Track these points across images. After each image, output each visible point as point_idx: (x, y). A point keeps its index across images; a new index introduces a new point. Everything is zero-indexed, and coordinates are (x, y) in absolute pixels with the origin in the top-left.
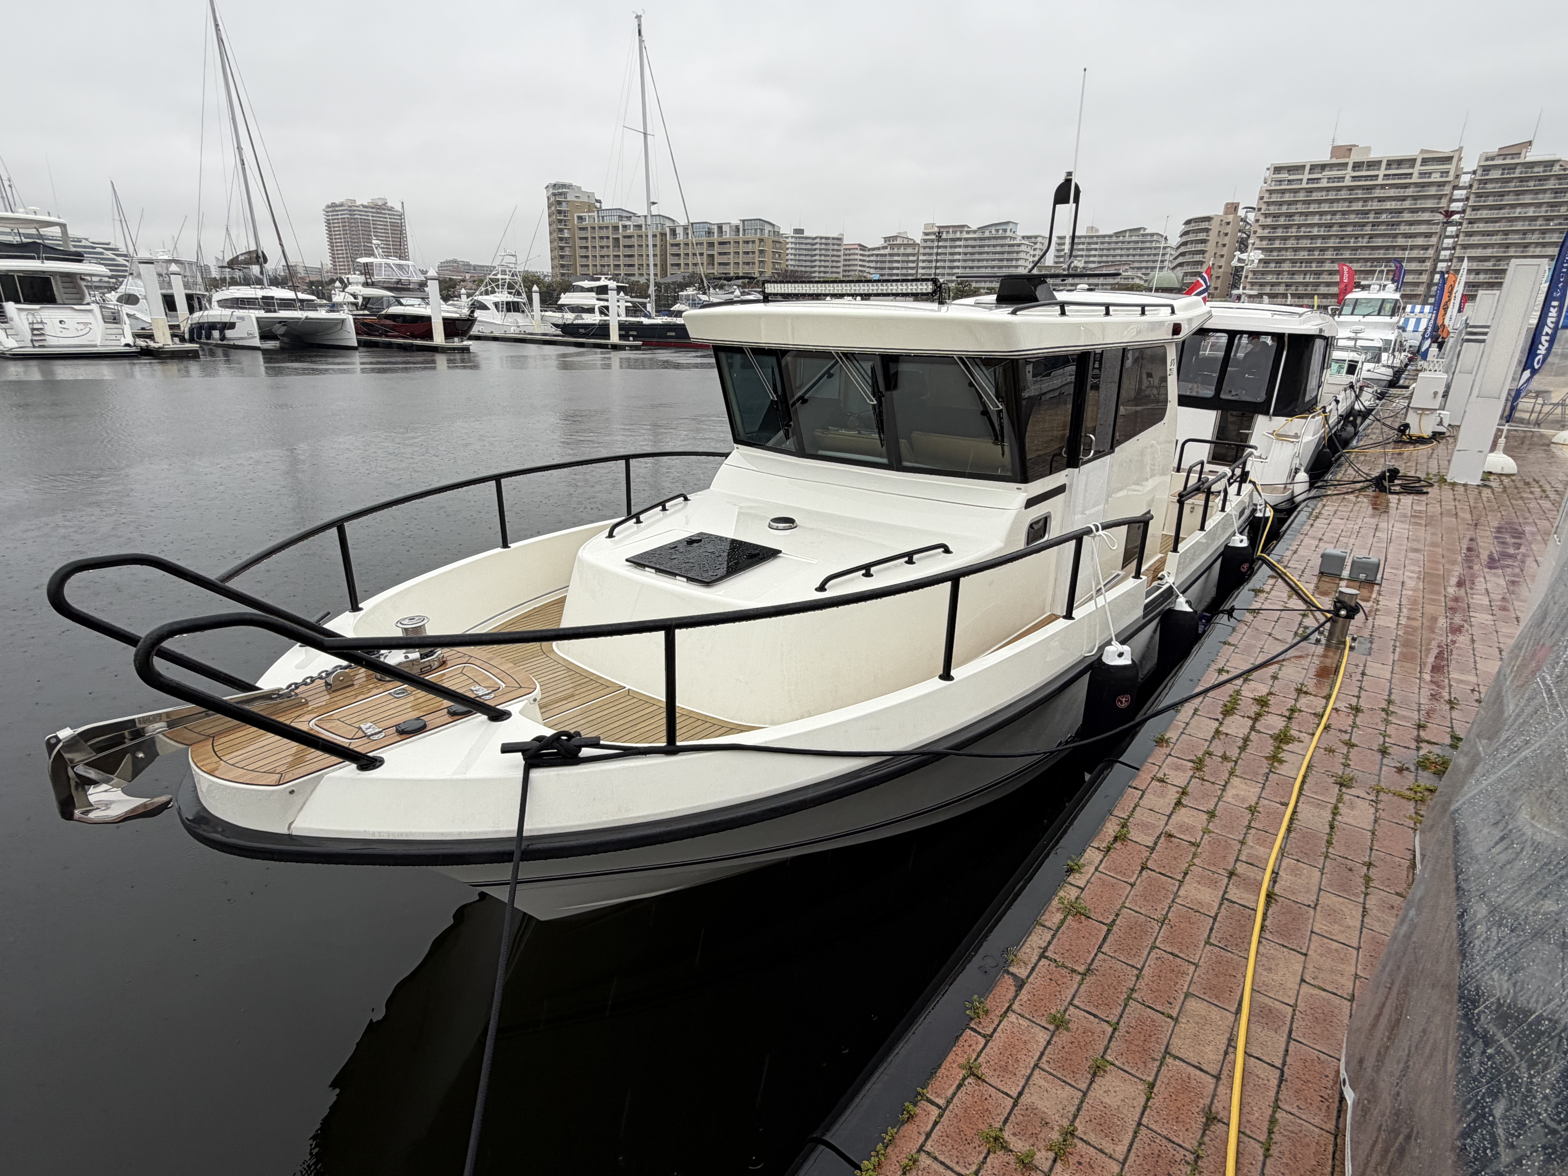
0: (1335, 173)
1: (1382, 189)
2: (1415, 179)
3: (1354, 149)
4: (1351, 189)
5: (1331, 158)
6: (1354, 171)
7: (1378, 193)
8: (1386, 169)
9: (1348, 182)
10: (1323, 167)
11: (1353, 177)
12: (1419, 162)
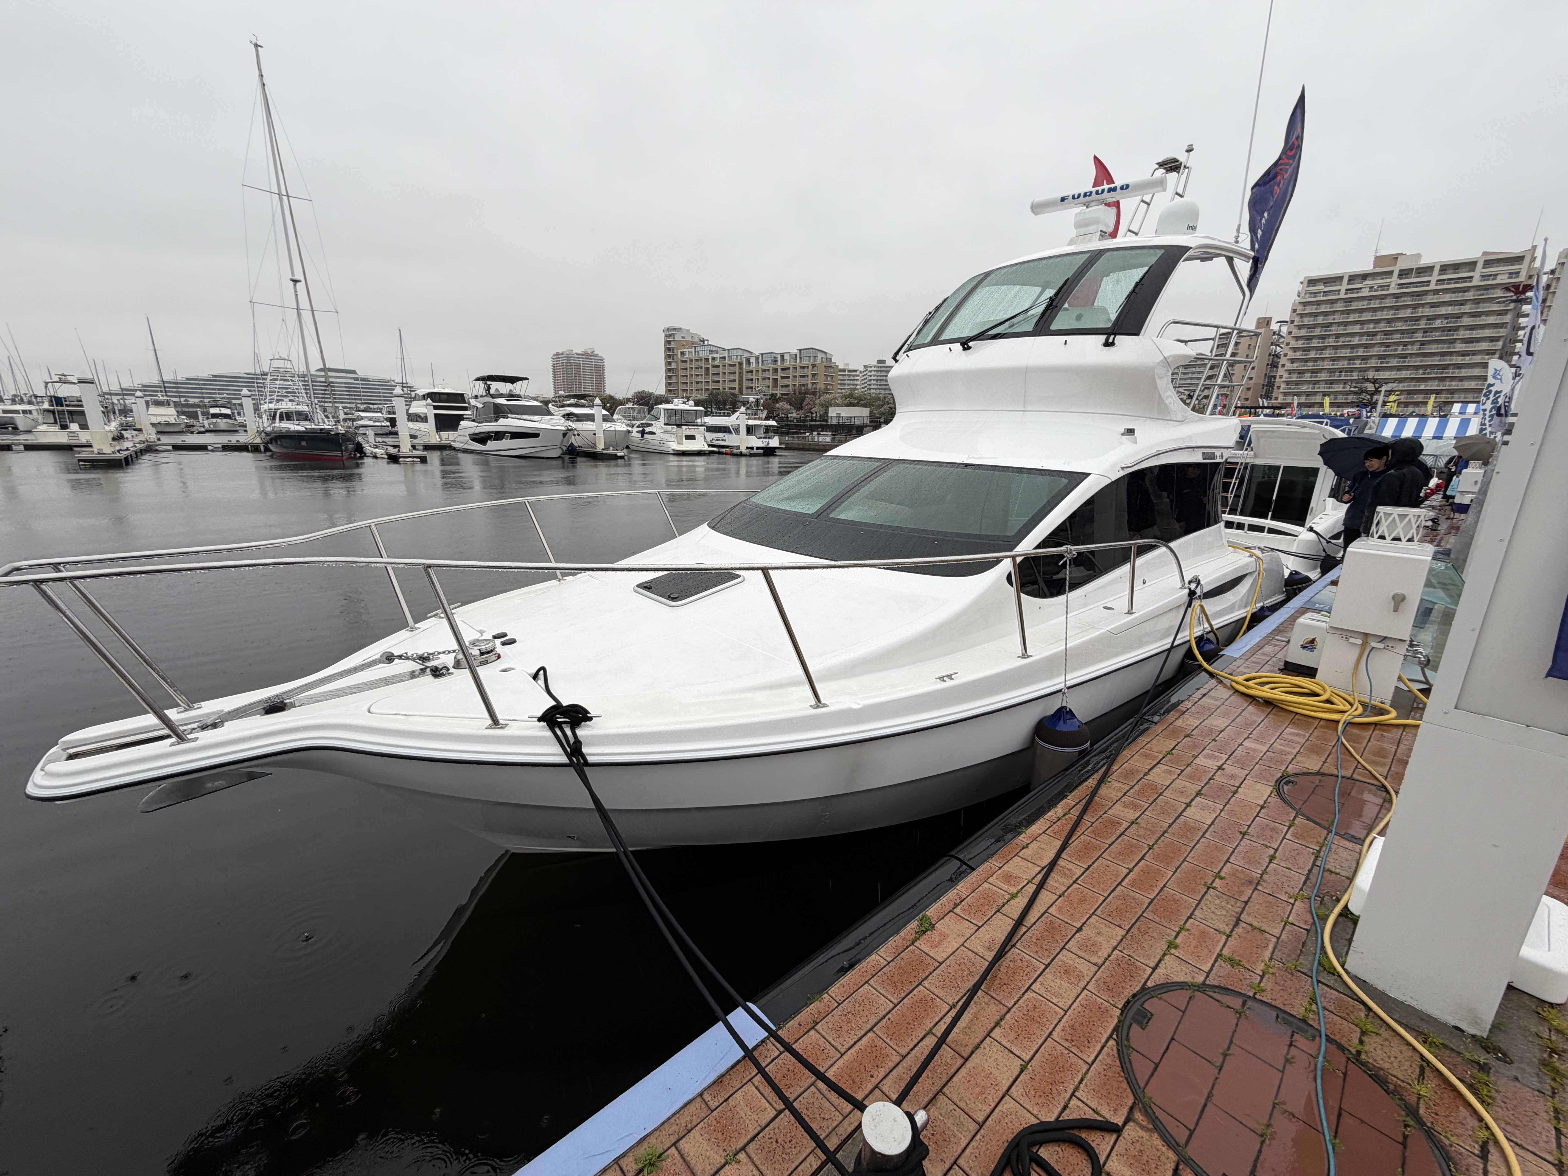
0: (1380, 281)
1: (1434, 294)
2: (1476, 282)
3: (1400, 257)
4: (1396, 296)
5: (1374, 268)
6: (1401, 279)
7: (1430, 299)
8: (1440, 274)
9: (1393, 290)
10: (1364, 277)
11: (1399, 285)
12: (1480, 265)
